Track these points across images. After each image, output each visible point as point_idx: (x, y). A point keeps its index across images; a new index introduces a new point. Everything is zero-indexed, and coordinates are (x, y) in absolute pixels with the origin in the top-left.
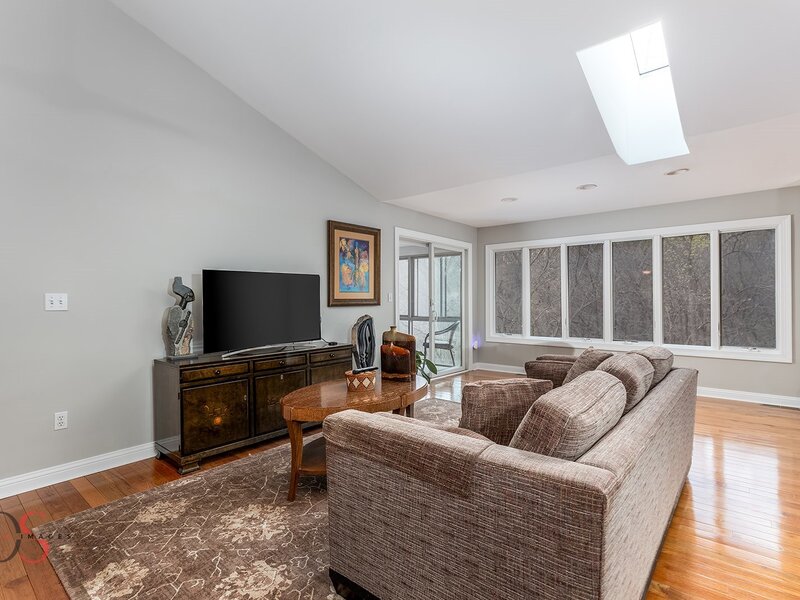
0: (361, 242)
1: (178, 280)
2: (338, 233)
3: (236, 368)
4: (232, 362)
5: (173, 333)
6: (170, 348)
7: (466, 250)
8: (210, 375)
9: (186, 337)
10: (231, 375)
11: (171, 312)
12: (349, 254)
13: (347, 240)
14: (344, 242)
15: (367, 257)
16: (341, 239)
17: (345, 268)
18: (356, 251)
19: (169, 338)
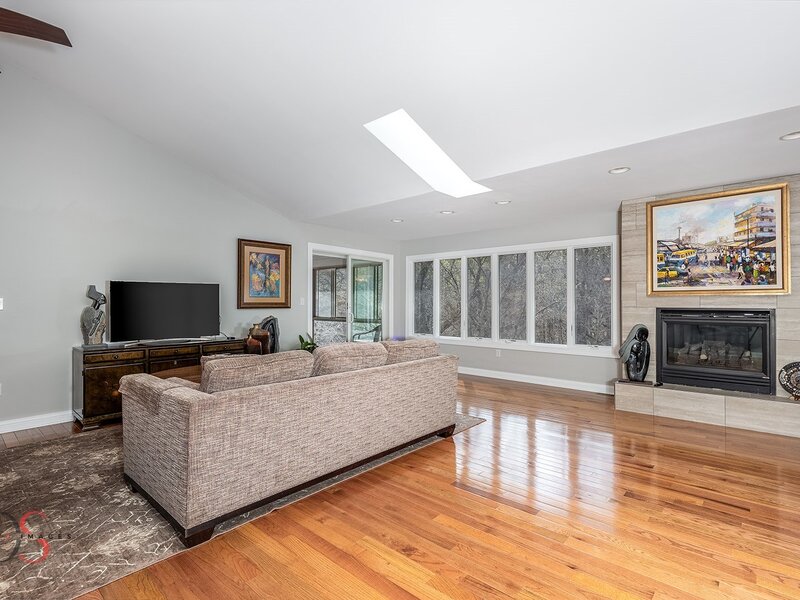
0: (272, 256)
1: (92, 288)
2: (247, 249)
3: (134, 355)
4: (131, 349)
5: (87, 327)
6: (86, 339)
7: (388, 261)
8: (109, 359)
9: (99, 330)
10: (129, 360)
11: (87, 311)
12: (259, 266)
13: (258, 254)
14: (254, 256)
15: (278, 268)
16: (251, 253)
17: (255, 277)
18: (267, 263)
19: (86, 330)
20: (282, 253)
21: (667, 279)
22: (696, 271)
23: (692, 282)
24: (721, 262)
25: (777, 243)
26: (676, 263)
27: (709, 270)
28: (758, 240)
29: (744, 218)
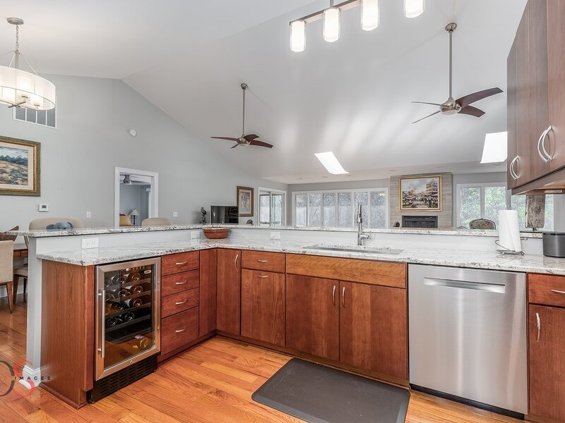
1: (202, 208)
7: (284, 194)
20: (250, 192)
21: (406, 205)
22: (415, 203)
23: (413, 206)
24: (422, 200)
25: (438, 195)
26: (408, 200)
27: (419, 202)
28: (433, 193)
29: (428, 186)
